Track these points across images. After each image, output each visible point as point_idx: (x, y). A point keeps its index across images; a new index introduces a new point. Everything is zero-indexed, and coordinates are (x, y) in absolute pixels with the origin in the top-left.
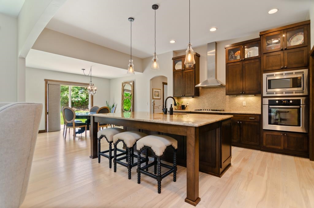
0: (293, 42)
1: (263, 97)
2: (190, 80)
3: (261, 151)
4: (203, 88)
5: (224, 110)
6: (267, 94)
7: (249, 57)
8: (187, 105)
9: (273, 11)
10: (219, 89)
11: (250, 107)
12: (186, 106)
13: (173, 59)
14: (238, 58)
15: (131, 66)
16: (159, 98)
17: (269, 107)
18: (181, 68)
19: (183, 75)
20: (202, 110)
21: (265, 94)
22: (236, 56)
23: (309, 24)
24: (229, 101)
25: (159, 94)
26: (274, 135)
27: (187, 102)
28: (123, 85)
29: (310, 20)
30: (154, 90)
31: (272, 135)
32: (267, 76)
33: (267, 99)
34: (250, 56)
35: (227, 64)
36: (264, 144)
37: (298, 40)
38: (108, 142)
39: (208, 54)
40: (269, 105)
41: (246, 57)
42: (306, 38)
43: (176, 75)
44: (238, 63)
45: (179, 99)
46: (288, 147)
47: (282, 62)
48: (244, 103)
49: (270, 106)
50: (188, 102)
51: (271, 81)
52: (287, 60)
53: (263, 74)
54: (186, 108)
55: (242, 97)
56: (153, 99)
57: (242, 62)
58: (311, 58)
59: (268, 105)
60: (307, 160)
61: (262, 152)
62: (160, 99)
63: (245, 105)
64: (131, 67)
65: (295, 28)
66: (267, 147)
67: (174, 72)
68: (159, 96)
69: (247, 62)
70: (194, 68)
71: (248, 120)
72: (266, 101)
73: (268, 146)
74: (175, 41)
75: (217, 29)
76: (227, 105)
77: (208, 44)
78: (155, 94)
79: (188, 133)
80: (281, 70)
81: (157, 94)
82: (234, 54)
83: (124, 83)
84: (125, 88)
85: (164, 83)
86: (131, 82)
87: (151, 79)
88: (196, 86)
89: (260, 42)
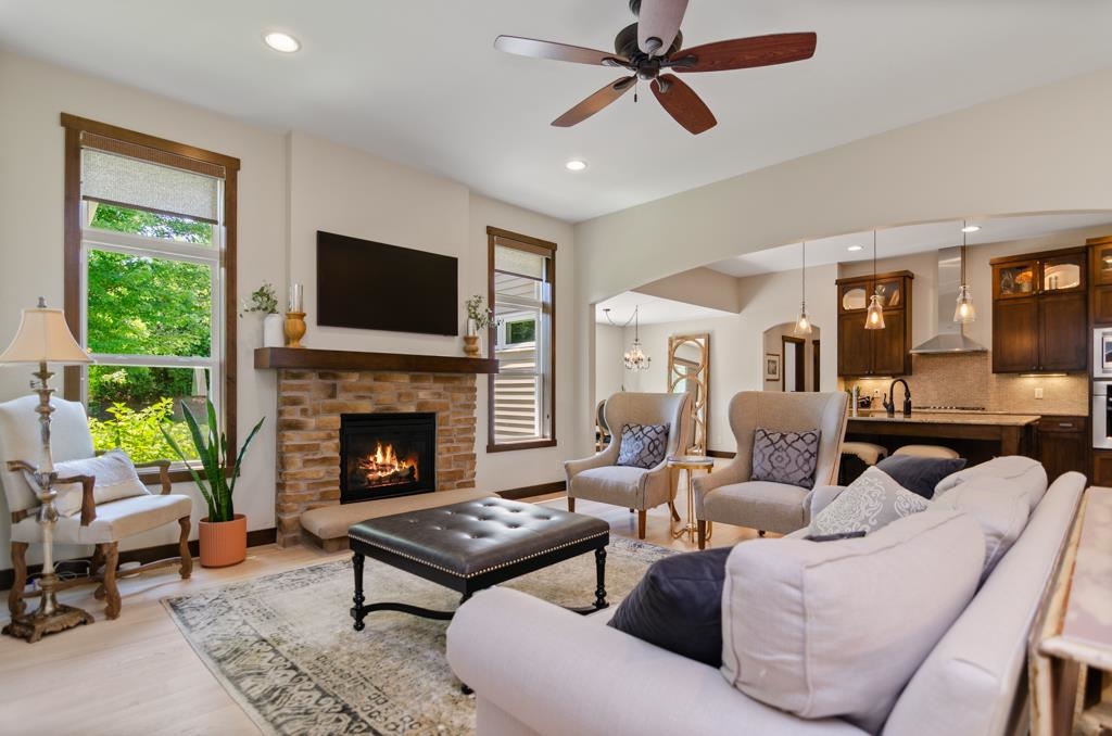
1: (1092, 380)
2: (891, 337)
4: (923, 355)
5: (983, 409)
6: (1105, 372)
7: (1053, 288)
8: (875, 396)
11: (1051, 399)
12: (873, 399)
13: (838, 282)
14: (1026, 288)
16: (776, 377)
17: (1108, 400)
18: (864, 307)
20: (928, 408)
21: (1097, 373)
22: (1019, 282)
24: (998, 387)
25: (776, 367)
27: (876, 390)
28: (671, 344)
32: (1104, 333)
33: (1105, 384)
34: (1055, 285)
35: (996, 301)
40: (1110, 396)
41: (1047, 288)
43: (849, 324)
44: (1027, 301)
45: (852, 382)
48: (1039, 392)
50: (878, 390)
53: (1094, 329)
54: (872, 404)
55: (1032, 378)
56: (766, 379)
57: (1037, 298)
59: (1105, 397)
62: (778, 380)
63: (1041, 396)
67: (840, 316)
68: (775, 373)
69: (1048, 300)
70: (901, 307)
71: (1056, 429)
72: (1100, 388)
76: (992, 396)
77: (940, 249)
81: (772, 366)
82: (1015, 279)
83: (677, 338)
84: (677, 354)
85: (785, 339)
86: (700, 336)
87: (766, 329)
88: (911, 352)
89: (1084, 255)
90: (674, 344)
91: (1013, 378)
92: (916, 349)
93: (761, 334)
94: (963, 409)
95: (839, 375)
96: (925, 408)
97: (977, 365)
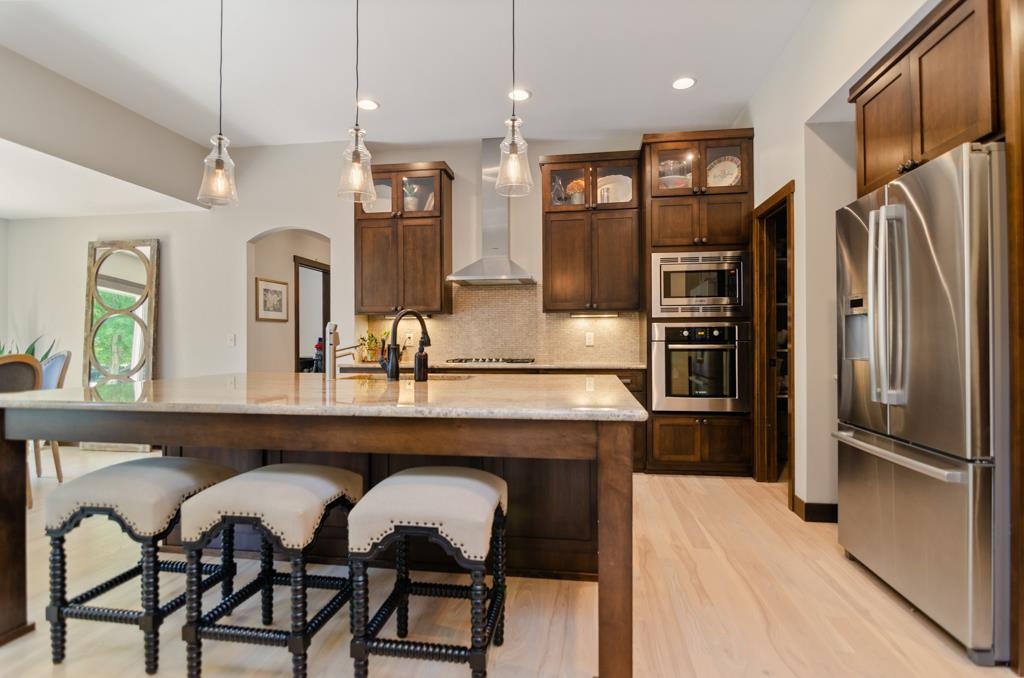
0: (715, 177)
1: (651, 320)
2: (424, 256)
3: (646, 473)
4: (464, 284)
5: (533, 361)
6: (663, 311)
7: (605, 202)
8: (407, 344)
9: (683, 83)
10: (517, 292)
11: (604, 347)
12: (404, 348)
14: (578, 200)
15: (219, 164)
16: (281, 315)
17: (666, 347)
18: (390, 211)
19: (395, 234)
20: (471, 360)
21: (656, 312)
22: (570, 193)
23: (751, 138)
24: (548, 332)
25: (280, 301)
26: (679, 425)
27: (408, 335)
28: (92, 256)
29: (753, 129)
30: (262, 285)
31: (673, 425)
32: (663, 260)
33: (663, 326)
34: (608, 197)
35: (547, 214)
36: (656, 452)
37: (724, 175)
38: (136, 538)
39: (484, 177)
40: (668, 341)
41: (599, 201)
42: (746, 173)
43: (369, 234)
44: (579, 216)
45: (376, 324)
46: (710, 454)
47: (696, 227)
48: (590, 339)
49: (671, 346)
50: (411, 335)
51: (672, 275)
52: (705, 223)
53: (653, 255)
54: (403, 357)
55: (583, 320)
56: (258, 319)
57: (589, 214)
58: (756, 224)
59: (664, 343)
60: (749, 482)
61: (650, 476)
62: (286, 321)
63: (592, 343)
64: (220, 172)
65: (724, 142)
66: (663, 459)
67: (358, 222)
68: (280, 310)
69: (602, 215)
70: (437, 214)
72: (658, 331)
73: (666, 458)
74: (379, 105)
75: (531, 94)
76: (542, 343)
77: (484, 140)
78: (265, 302)
79: (605, 446)
80: (691, 248)
81: (273, 299)
82: (565, 187)
83: (104, 244)
84: (104, 271)
85: (300, 262)
86: (143, 242)
87: (251, 236)
88: (450, 278)
89: (636, 162)
90: (99, 256)
91: (564, 318)
92: (457, 274)
93: (245, 244)
94: (512, 361)
95: (358, 312)
96: (466, 361)
97: (525, 301)
